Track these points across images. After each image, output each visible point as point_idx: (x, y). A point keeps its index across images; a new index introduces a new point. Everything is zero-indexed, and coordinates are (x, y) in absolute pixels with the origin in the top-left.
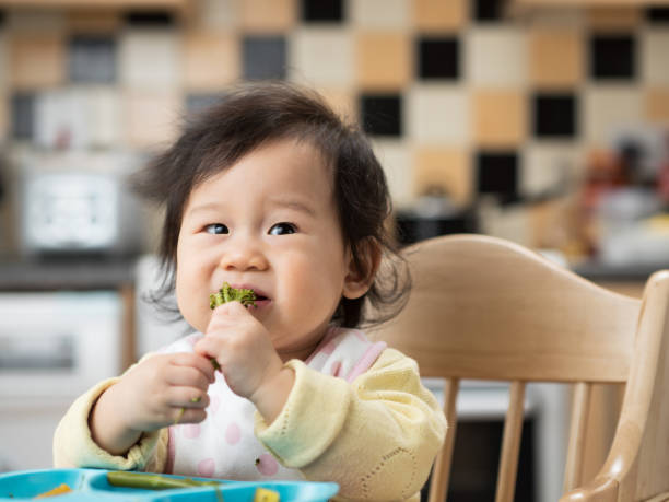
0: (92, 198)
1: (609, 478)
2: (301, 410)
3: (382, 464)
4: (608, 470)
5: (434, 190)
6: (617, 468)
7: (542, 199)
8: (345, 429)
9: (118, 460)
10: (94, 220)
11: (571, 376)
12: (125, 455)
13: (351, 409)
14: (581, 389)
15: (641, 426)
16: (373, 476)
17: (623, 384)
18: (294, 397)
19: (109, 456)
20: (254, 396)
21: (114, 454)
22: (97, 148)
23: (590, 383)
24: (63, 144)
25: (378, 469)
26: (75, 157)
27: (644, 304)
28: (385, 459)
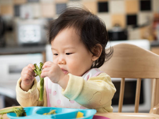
0: (34, 31)
2: (71, 86)
3: (93, 96)
5: (117, 25)
7: (143, 26)
8: (83, 89)
10: (35, 36)
11: (153, 77)
13: (84, 84)
14: (154, 81)
16: (91, 99)
18: (69, 83)
20: (59, 82)
22: (35, 18)
23: (157, 79)
24: (27, 18)
25: (92, 97)
26: (30, 21)
28: (94, 94)
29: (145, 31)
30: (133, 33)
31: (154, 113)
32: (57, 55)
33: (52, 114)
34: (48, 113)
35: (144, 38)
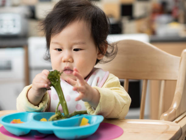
0: (14, 20)
1: (173, 109)
3: (122, 110)
4: (173, 106)
5: (110, 16)
6: (175, 106)
9: (36, 107)
10: (14, 26)
11: (160, 78)
12: (38, 105)
14: (163, 82)
15: (181, 93)
16: (120, 114)
17: (176, 80)
19: (34, 106)
21: (35, 105)
22: (14, 6)
23: (166, 80)
24: (4, 5)
26: (8, 8)
27: (181, 58)
28: (122, 108)
29: (142, 24)
30: (128, 25)
31: (166, 120)
32: (60, 50)
33: (53, 120)
34: (49, 120)
35: (141, 32)
